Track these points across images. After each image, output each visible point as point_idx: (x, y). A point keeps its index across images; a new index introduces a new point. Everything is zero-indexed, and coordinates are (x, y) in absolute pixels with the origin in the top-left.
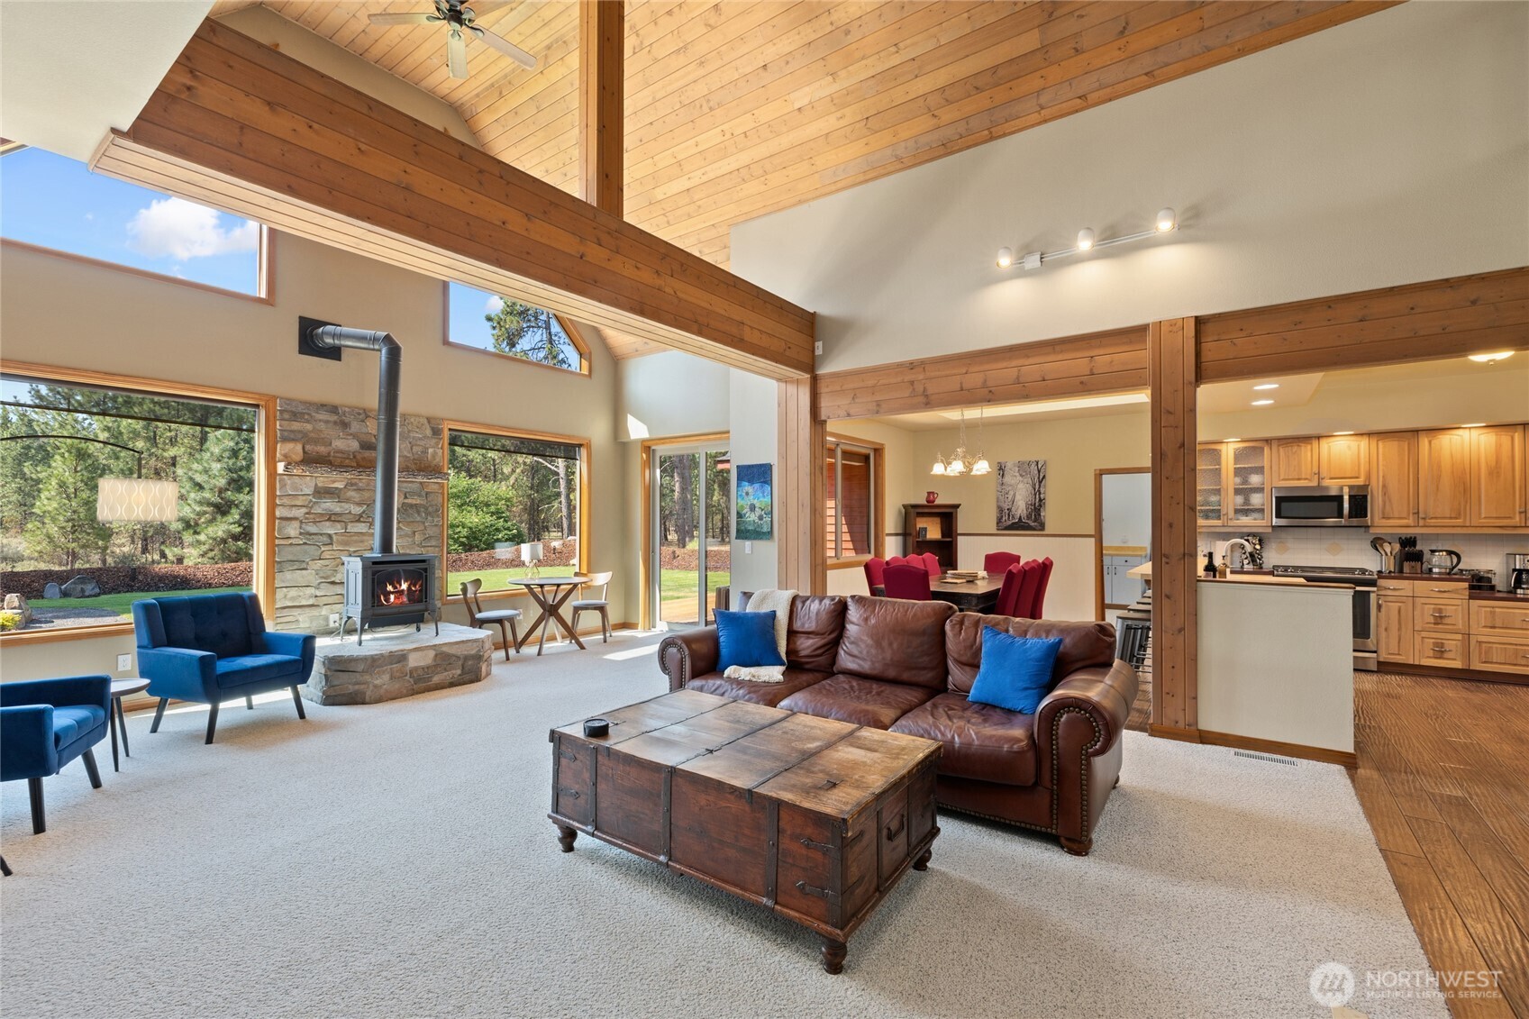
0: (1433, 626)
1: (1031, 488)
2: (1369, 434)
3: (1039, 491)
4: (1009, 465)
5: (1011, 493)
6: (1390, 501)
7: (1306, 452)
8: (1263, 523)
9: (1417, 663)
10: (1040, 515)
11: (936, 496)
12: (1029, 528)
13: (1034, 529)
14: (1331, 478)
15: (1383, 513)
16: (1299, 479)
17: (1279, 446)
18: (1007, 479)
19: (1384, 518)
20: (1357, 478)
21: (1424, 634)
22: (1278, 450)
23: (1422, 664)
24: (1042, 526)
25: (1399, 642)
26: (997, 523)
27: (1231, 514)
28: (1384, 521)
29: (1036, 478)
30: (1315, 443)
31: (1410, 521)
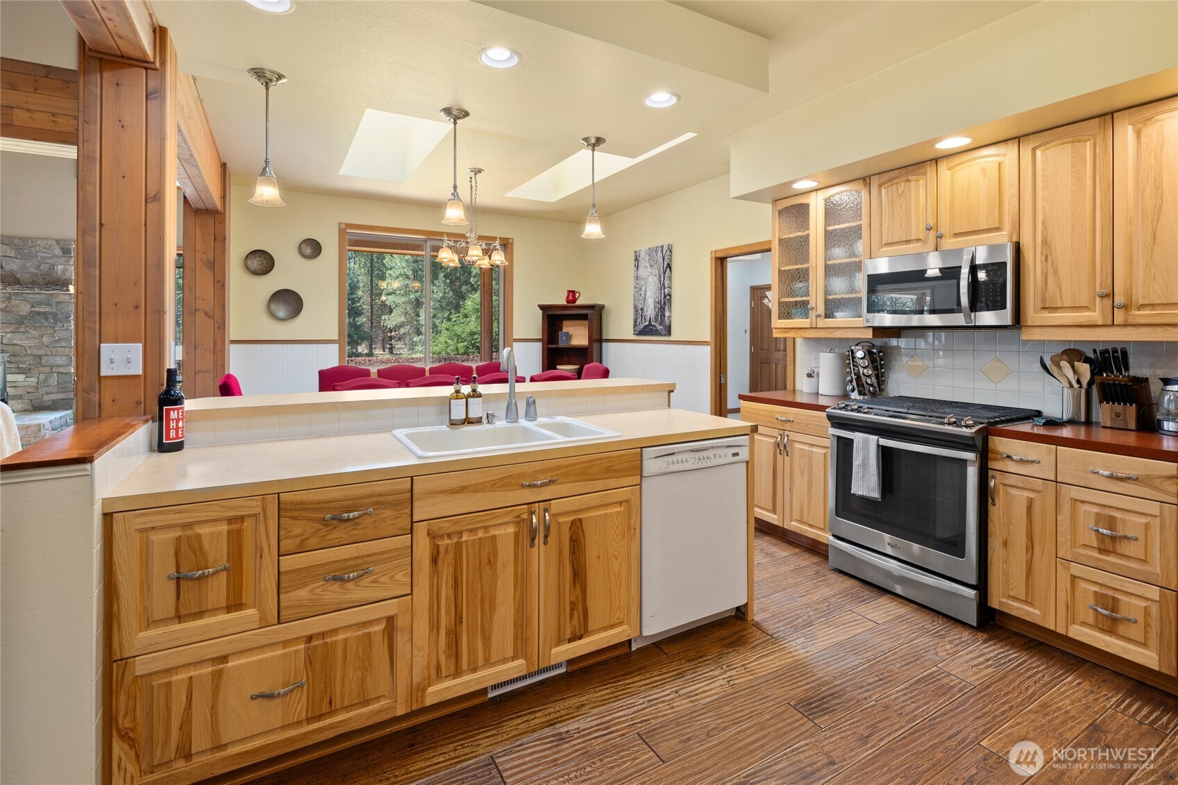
0: (1096, 554)
1: (658, 282)
2: (1018, 139)
3: (664, 284)
4: (642, 254)
5: (643, 288)
6: (1056, 272)
7: (919, 190)
8: (859, 322)
9: (1061, 630)
10: (664, 315)
11: (577, 295)
12: (657, 333)
13: (660, 334)
14: (956, 235)
15: (1044, 299)
16: (908, 242)
17: (880, 186)
18: (642, 272)
19: (1045, 308)
20: (998, 229)
21: (1076, 569)
22: (880, 192)
23: (1071, 634)
24: (668, 331)
25: (1027, 576)
26: (634, 328)
27: (821, 309)
28: (1046, 314)
29: (661, 267)
30: (930, 170)
31: (1095, 316)
